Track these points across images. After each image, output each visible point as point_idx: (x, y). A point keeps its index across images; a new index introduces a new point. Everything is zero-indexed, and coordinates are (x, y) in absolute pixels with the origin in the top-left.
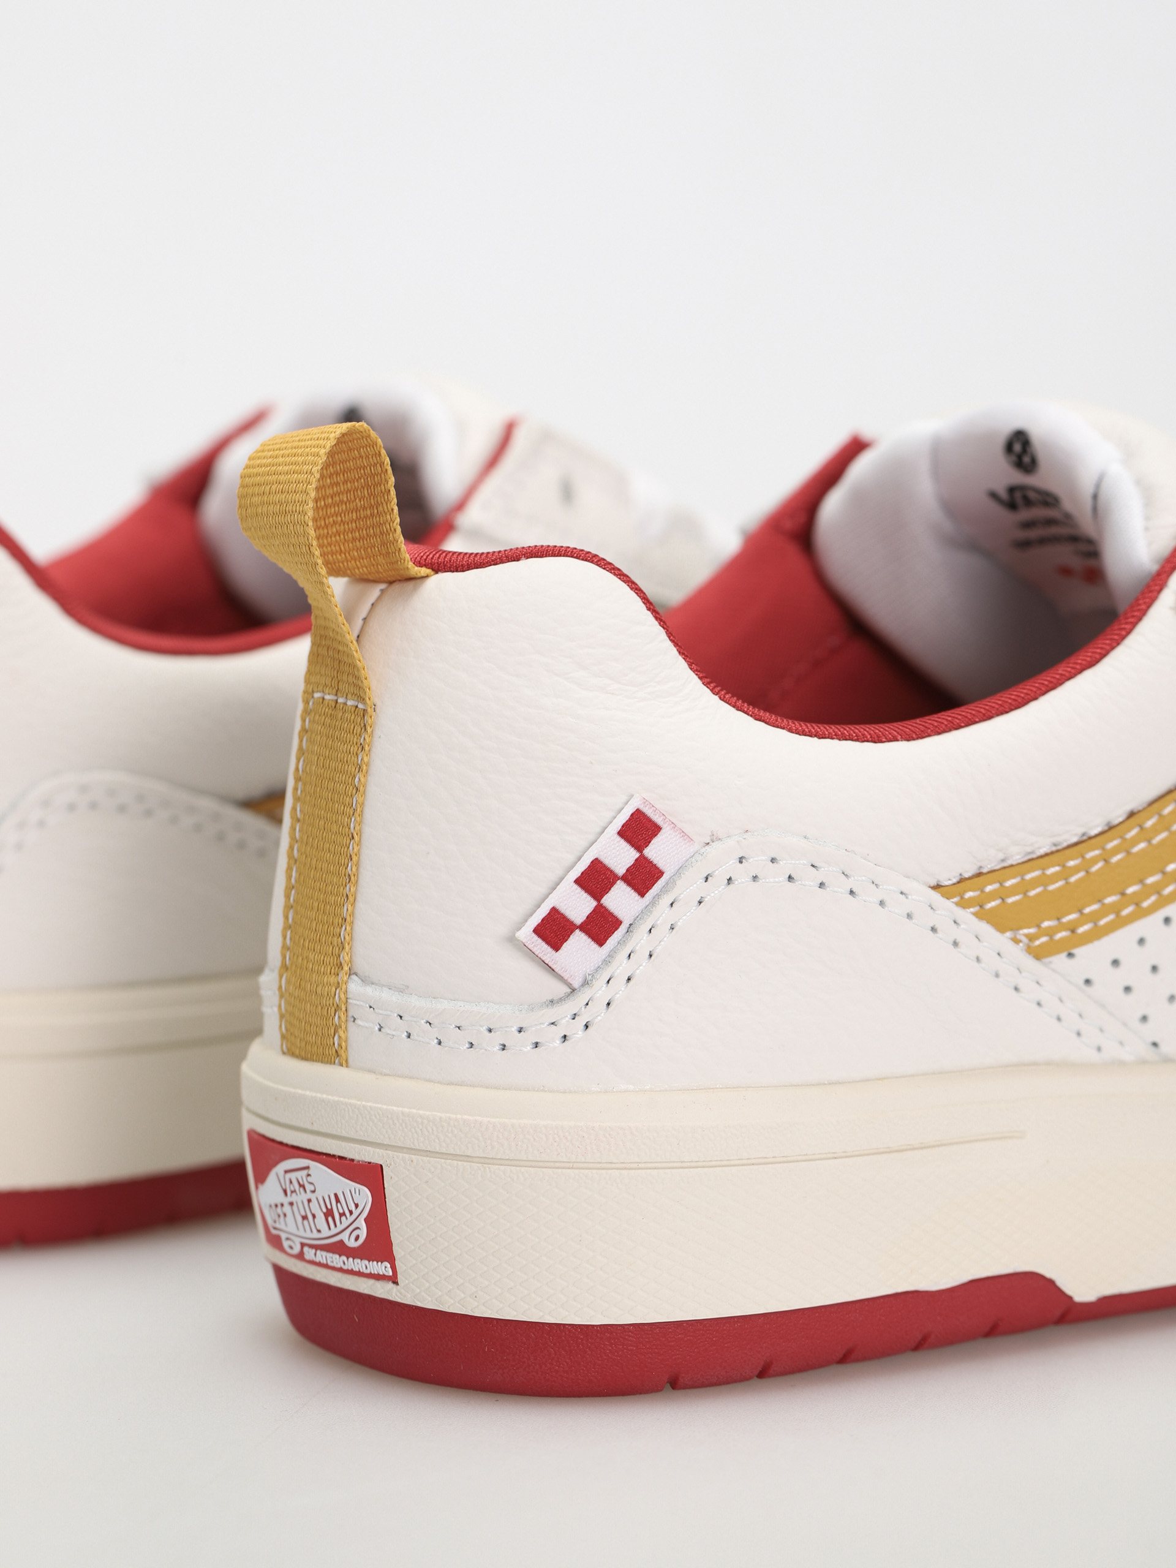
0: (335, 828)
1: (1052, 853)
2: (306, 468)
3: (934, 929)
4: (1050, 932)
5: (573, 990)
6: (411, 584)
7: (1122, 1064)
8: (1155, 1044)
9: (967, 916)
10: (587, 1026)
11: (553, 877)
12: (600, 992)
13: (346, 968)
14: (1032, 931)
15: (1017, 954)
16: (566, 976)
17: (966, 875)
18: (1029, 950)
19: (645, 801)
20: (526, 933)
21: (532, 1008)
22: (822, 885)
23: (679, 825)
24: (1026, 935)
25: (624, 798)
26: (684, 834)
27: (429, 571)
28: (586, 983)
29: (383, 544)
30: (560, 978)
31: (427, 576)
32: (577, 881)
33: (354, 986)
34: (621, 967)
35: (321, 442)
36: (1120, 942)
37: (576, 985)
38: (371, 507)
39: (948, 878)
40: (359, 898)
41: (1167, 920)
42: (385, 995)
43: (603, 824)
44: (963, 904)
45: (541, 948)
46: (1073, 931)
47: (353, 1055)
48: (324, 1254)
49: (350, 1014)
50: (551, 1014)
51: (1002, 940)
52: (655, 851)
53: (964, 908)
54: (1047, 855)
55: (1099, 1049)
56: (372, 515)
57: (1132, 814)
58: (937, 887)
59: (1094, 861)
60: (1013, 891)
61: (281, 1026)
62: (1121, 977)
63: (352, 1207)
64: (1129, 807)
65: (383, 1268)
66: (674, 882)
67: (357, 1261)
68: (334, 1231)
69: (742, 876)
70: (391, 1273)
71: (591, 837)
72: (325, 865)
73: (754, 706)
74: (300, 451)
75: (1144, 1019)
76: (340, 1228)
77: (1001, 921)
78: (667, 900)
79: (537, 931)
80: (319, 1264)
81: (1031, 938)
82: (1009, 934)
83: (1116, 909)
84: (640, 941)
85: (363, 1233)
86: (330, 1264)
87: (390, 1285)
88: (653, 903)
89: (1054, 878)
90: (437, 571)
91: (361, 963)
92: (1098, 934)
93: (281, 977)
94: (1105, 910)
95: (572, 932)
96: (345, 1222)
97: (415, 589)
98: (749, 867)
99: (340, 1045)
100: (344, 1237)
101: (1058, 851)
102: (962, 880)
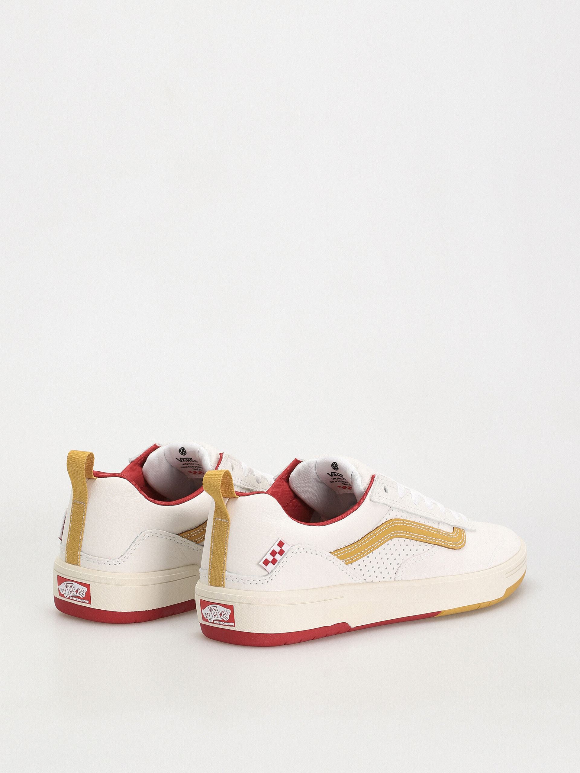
0: (222, 544)
1: (349, 545)
2: (218, 479)
3: (330, 560)
4: (349, 560)
5: (269, 573)
6: (235, 499)
7: (360, 583)
8: (365, 580)
9: (335, 557)
10: (271, 580)
11: (265, 553)
12: (274, 573)
13: (225, 570)
14: (346, 560)
15: (343, 564)
16: (268, 571)
17: (335, 550)
18: (345, 563)
19: (282, 539)
20: (261, 563)
21: (262, 577)
22: (312, 553)
23: (287, 543)
24: (345, 561)
25: (278, 538)
26: (289, 545)
27: (238, 496)
28: (271, 572)
29: (231, 491)
30: (267, 571)
31: (238, 497)
32: (270, 554)
33: (227, 573)
34: (278, 569)
35: (221, 474)
36: (360, 561)
37: (270, 572)
38: (228, 485)
39: (332, 551)
40: (227, 557)
41: (368, 557)
42: (233, 574)
43: (274, 543)
44: (335, 555)
45: (264, 566)
46: (353, 560)
47: (226, 585)
48: (219, 622)
49: (226, 578)
50: (265, 578)
51: (341, 561)
52: (283, 548)
53: (335, 556)
54: (348, 546)
55: (356, 581)
56: (228, 486)
57: (362, 538)
58: (330, 553)
59: (356, 547)
60: (343, 553)
61: (209, 580)
62: (360, 568)
63: (226, 613)
64: (362, 537)
65: (233, 624)
66: (287, 553)
67: (227, 623)
68: (222, 618)
69: (298, 553)
70: (234, 625)
71: (272, 546)
72: (220, 551)
73: (297, 520)
74: (217, 475)
75: (364, 575)
76: (223, 617)
77: (341, 558)
78: (286, 556)
79: (263, 563)
80: (218, 624)
81: (346, 561)
82: (342, 561)
83: (360, 555)
84: (281, 564)
85: (228, 618)
86: (220, 624)
87: (234, 627)
88: (283, 557)
89: (349, 550)
90: (240, 496)
91: (227, 569)
92: (357, 560)
93: (209, 571)
94: (358, 555)
95: (269, 563)
96: (224, 616)
97: (236, 500)
98: (300, 550)
99: (223, 584)
100: (224, 619)
101: (350, 545)
102: (334, 551)
